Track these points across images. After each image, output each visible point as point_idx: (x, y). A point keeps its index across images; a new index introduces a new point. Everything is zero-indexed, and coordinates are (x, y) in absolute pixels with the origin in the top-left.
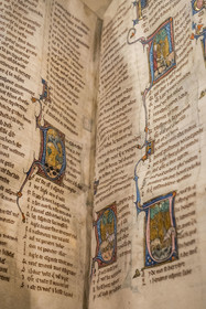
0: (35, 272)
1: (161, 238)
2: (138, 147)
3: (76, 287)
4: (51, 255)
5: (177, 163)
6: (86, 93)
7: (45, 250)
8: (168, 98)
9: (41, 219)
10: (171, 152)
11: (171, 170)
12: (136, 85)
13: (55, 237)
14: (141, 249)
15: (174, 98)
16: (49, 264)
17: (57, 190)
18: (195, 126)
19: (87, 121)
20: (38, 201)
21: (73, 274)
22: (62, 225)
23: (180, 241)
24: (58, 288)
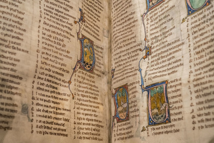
0: (81, 128)
1: (158, 108)
2: (140, 50)
3: (104, 134)
4: (89, 117)
5: (167, 63)
6: (104, 14)
7: (86, 115)
8: (160, 20)
9: (83, 96)
10: (163, 55)
11: (163, 67)
12: (137, 10)
13: (91, 106)
14: (146, 114)
15: (163, 21)
16: (89, 123)
17: (90, 77)
18: (179, 40)
19: (105, 31)
20: (81, 85)
21: (102, 127)
22: (95, 98)
23: (172, 112)
24: (95, 136)
